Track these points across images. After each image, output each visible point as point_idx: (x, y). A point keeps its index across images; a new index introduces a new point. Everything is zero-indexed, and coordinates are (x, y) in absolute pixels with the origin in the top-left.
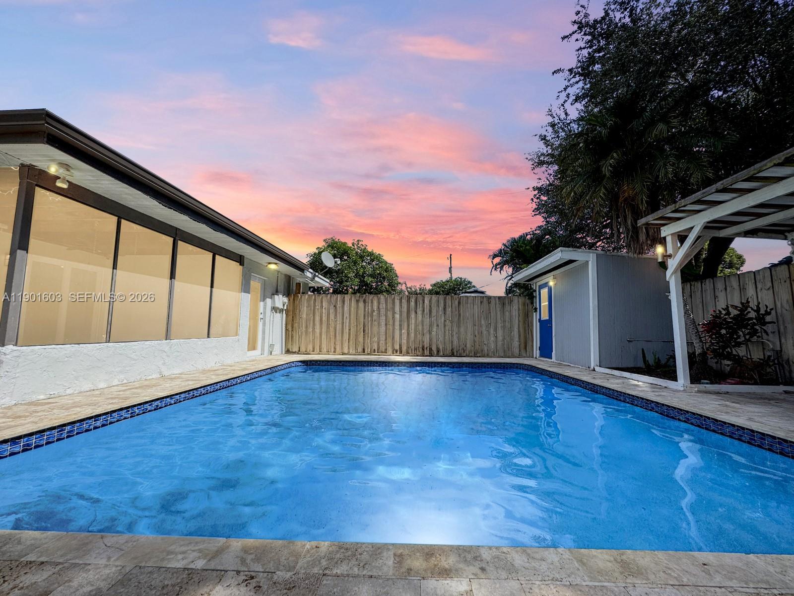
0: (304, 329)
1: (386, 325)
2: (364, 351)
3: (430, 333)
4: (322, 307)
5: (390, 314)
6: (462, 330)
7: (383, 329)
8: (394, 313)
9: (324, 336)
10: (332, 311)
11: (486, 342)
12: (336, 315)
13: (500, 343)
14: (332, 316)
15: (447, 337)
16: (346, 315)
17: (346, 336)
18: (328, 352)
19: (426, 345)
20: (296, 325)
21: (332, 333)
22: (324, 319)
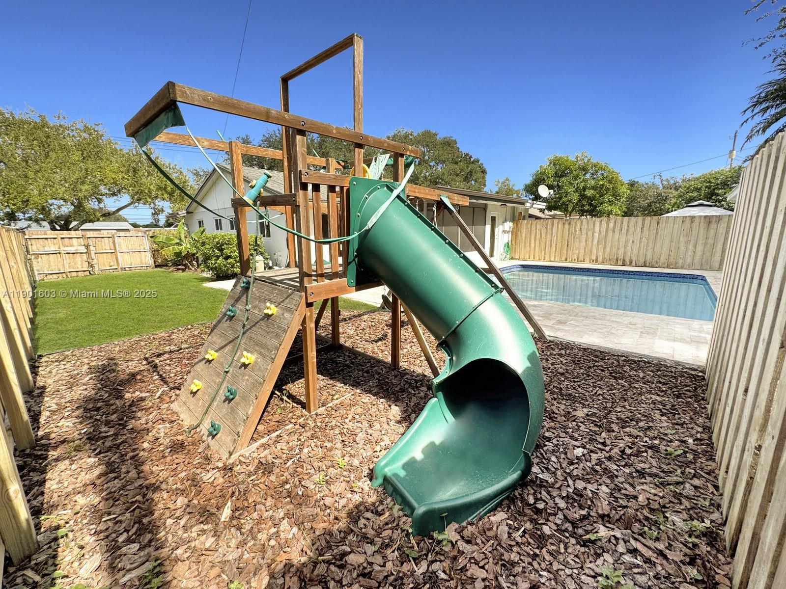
0: (523, 244)
1: (586, 241)
2: (566, 260)
3: (625, 248)
4: (536, 228)
5: (590, 233)
6: (658, 246)
7: (583, 244)
8: (594, 232)
9: (537, 249)
10: (544, 231)
11: (682, 257)
12: (546, 234)
13: (697, 258)
14: (543, 235)
15: (641, 252)
16: (554, 234)
17: (553, 249)
18: (539, 260)
19: (621, 257)
20: (518, 241)
21: (543, 247)
22: (538, 237)
